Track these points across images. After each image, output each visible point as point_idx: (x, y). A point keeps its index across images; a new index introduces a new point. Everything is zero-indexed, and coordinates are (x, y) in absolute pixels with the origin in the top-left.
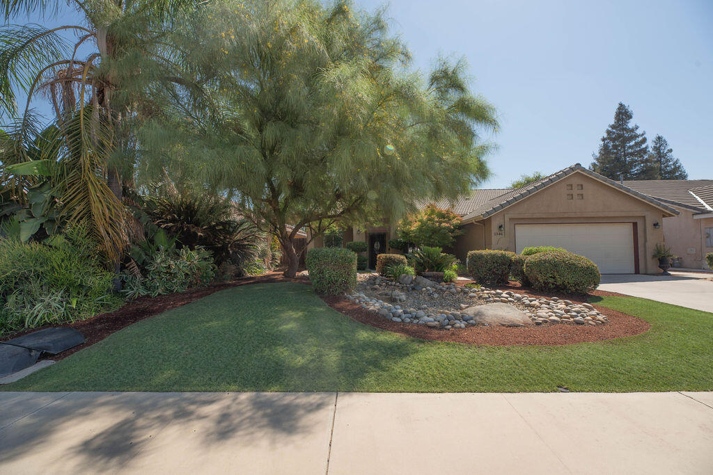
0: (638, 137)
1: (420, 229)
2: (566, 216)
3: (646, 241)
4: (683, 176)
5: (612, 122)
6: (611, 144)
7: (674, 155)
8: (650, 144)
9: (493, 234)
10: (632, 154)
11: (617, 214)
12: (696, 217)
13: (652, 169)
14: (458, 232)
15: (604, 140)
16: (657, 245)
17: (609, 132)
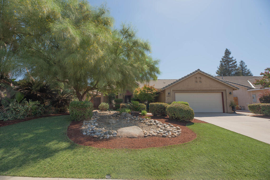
0: (233, 61)
1: (140, 94)
2: (195, 89)
3: (227, 100)
4: (251, 75)
5: (224, 55)
6: (223, 63)
7: (248, 68)
8: (238, 64)
9: (166, 96)
10: (231, 67)
11: (214, 89)
12: (248, 90)
13: (239, 72)
14: (155, 96)
15: (221, 62)
16: (231, 101)
17: (222, 59)
